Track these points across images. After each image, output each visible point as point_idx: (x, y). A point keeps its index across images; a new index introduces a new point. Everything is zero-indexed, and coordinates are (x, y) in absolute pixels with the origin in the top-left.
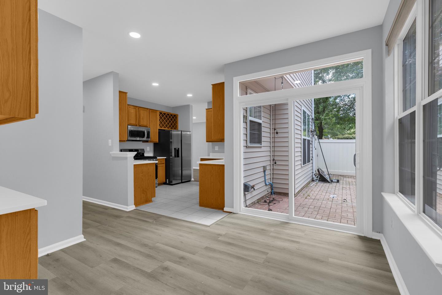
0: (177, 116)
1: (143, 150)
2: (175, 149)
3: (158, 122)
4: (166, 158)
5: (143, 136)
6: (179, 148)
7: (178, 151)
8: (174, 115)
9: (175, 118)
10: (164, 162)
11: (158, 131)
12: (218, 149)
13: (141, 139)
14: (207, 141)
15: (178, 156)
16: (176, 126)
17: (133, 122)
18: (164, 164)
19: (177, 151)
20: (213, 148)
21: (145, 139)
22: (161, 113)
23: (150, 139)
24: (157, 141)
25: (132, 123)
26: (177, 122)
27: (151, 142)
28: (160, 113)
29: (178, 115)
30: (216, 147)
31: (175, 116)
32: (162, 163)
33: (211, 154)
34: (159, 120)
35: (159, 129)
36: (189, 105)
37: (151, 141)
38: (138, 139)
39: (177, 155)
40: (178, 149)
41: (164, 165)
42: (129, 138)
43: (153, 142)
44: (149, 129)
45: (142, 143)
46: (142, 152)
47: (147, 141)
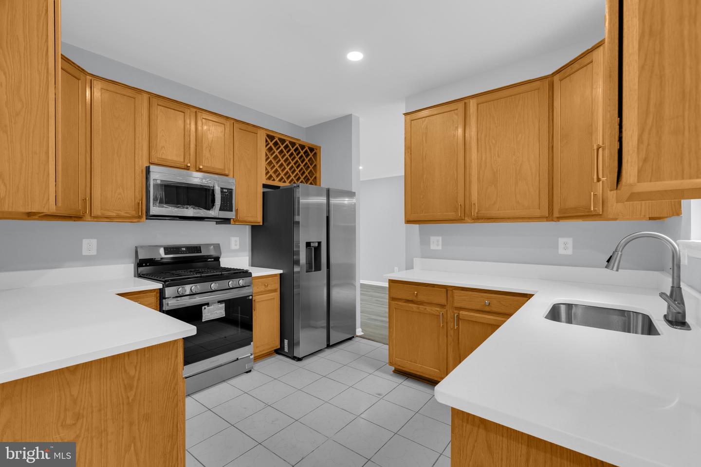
0: (318, 151)
1: (217, 247)
2: (308, 244)
3: (263, 164)
4: (281, 271)
5: (209, 205)
6: (319, 243)
7: (318, 249)
8: (309, 148)
9: (311, 155)
10: (277, 285)
11: (261, 190)
12: (440, 248)
13: (202, 213)
14: (408, 222)
15: (318, 268)
16: (315, 178)
17: (173, 153)
18: (275, 291)
19: (315, 250)
20: (425, 242)
21: (215, 212)
22: (271, 138)
23: (234, 213)
24: (259, 219)
25: (169, 158)
26: (318, 167)
27: (237, 221)
28: (268, 136)
29: (320, 147)
30: (433, 239)
31: (312, 150)
32: (269, 288)
33: (417, 261)
34: (264, 158)
35: (265, 186)
36: (351, 115)
37: (239, 221)
38: (190, 212)
39: (315, 264)
40: (316, 245)
41: (277, 295)
42: (155, 210)
43: (244, 222)
44: (231, 183)
45: (212, 224)
46: (212, 252)
47: (227, 221)
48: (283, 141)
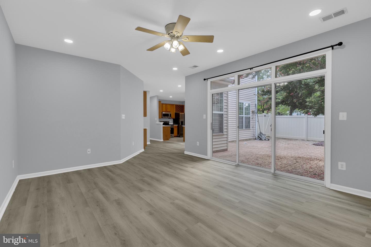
1: (169, 122)
2: (181, 121)
3: (175, 109)
4: (177, 125)
5: (168, 116)
6: (183, 121)
9: (183, 107)
10: (177, 127)
11: (175, 113)
13: (167, 117)
16: (183, 110)
21: (169, 117)
24: (175, 118)
25: (164, 111)
28: (176, 105)
38: (166, 117)
42: (163, 117)
43: (172, 118)
44: (170, 113)
45: (168, 119)
46: (168, 122)
47: (170, 118)
48: (178, 105)
